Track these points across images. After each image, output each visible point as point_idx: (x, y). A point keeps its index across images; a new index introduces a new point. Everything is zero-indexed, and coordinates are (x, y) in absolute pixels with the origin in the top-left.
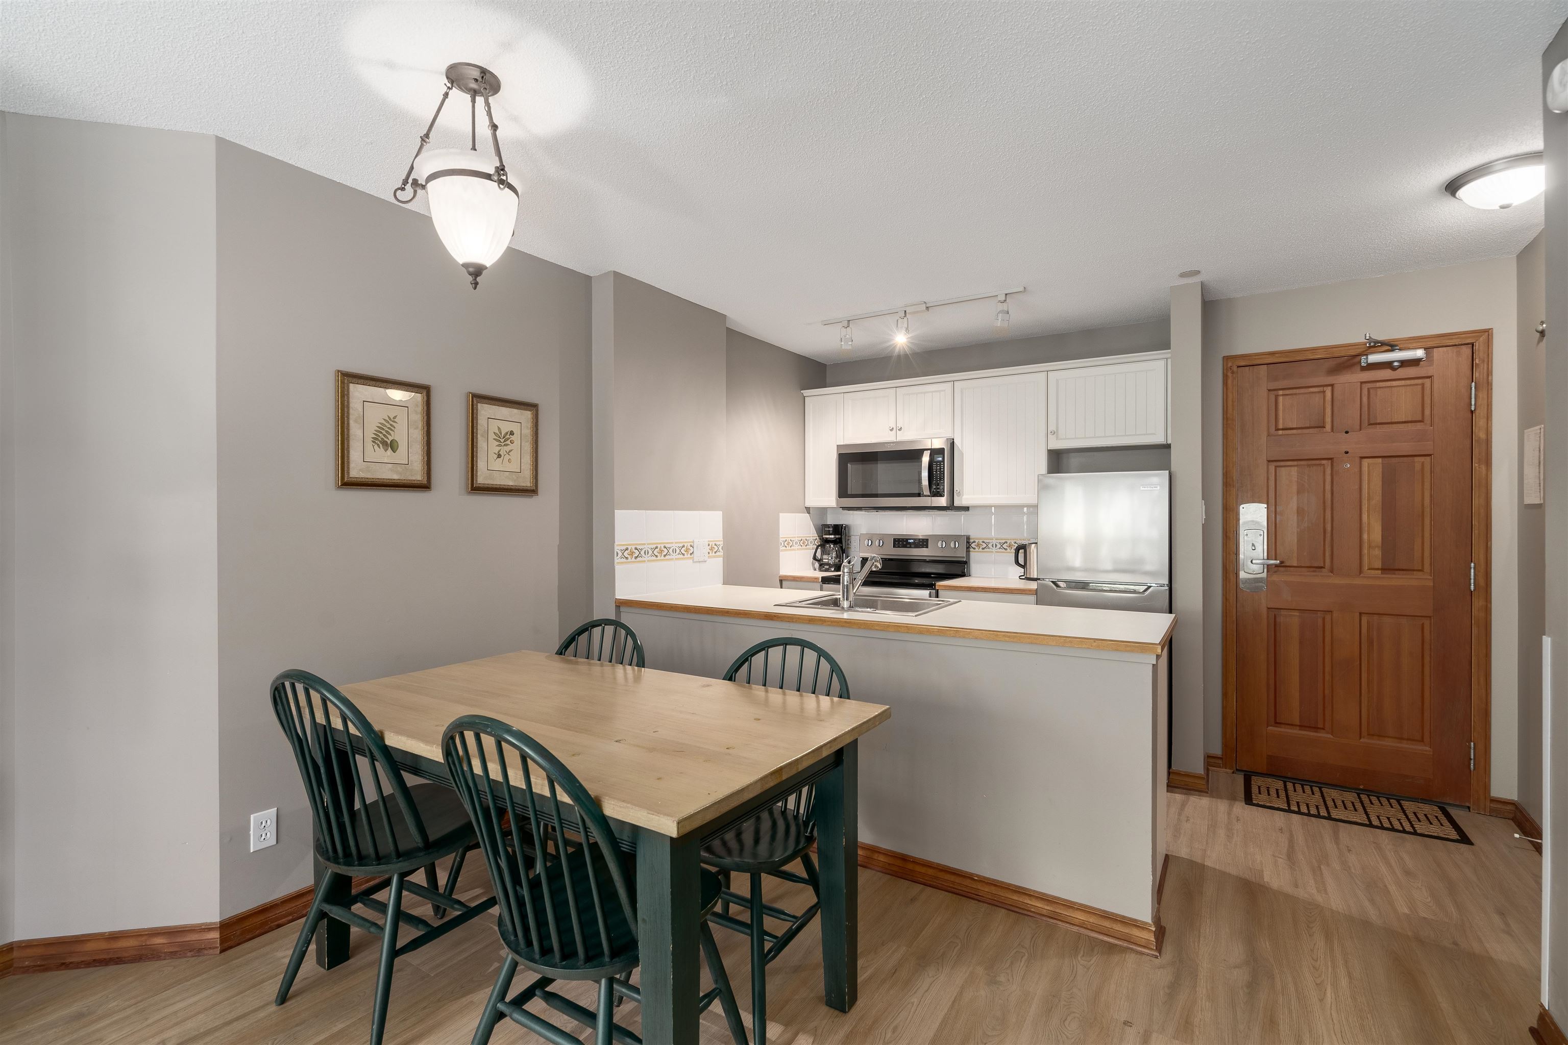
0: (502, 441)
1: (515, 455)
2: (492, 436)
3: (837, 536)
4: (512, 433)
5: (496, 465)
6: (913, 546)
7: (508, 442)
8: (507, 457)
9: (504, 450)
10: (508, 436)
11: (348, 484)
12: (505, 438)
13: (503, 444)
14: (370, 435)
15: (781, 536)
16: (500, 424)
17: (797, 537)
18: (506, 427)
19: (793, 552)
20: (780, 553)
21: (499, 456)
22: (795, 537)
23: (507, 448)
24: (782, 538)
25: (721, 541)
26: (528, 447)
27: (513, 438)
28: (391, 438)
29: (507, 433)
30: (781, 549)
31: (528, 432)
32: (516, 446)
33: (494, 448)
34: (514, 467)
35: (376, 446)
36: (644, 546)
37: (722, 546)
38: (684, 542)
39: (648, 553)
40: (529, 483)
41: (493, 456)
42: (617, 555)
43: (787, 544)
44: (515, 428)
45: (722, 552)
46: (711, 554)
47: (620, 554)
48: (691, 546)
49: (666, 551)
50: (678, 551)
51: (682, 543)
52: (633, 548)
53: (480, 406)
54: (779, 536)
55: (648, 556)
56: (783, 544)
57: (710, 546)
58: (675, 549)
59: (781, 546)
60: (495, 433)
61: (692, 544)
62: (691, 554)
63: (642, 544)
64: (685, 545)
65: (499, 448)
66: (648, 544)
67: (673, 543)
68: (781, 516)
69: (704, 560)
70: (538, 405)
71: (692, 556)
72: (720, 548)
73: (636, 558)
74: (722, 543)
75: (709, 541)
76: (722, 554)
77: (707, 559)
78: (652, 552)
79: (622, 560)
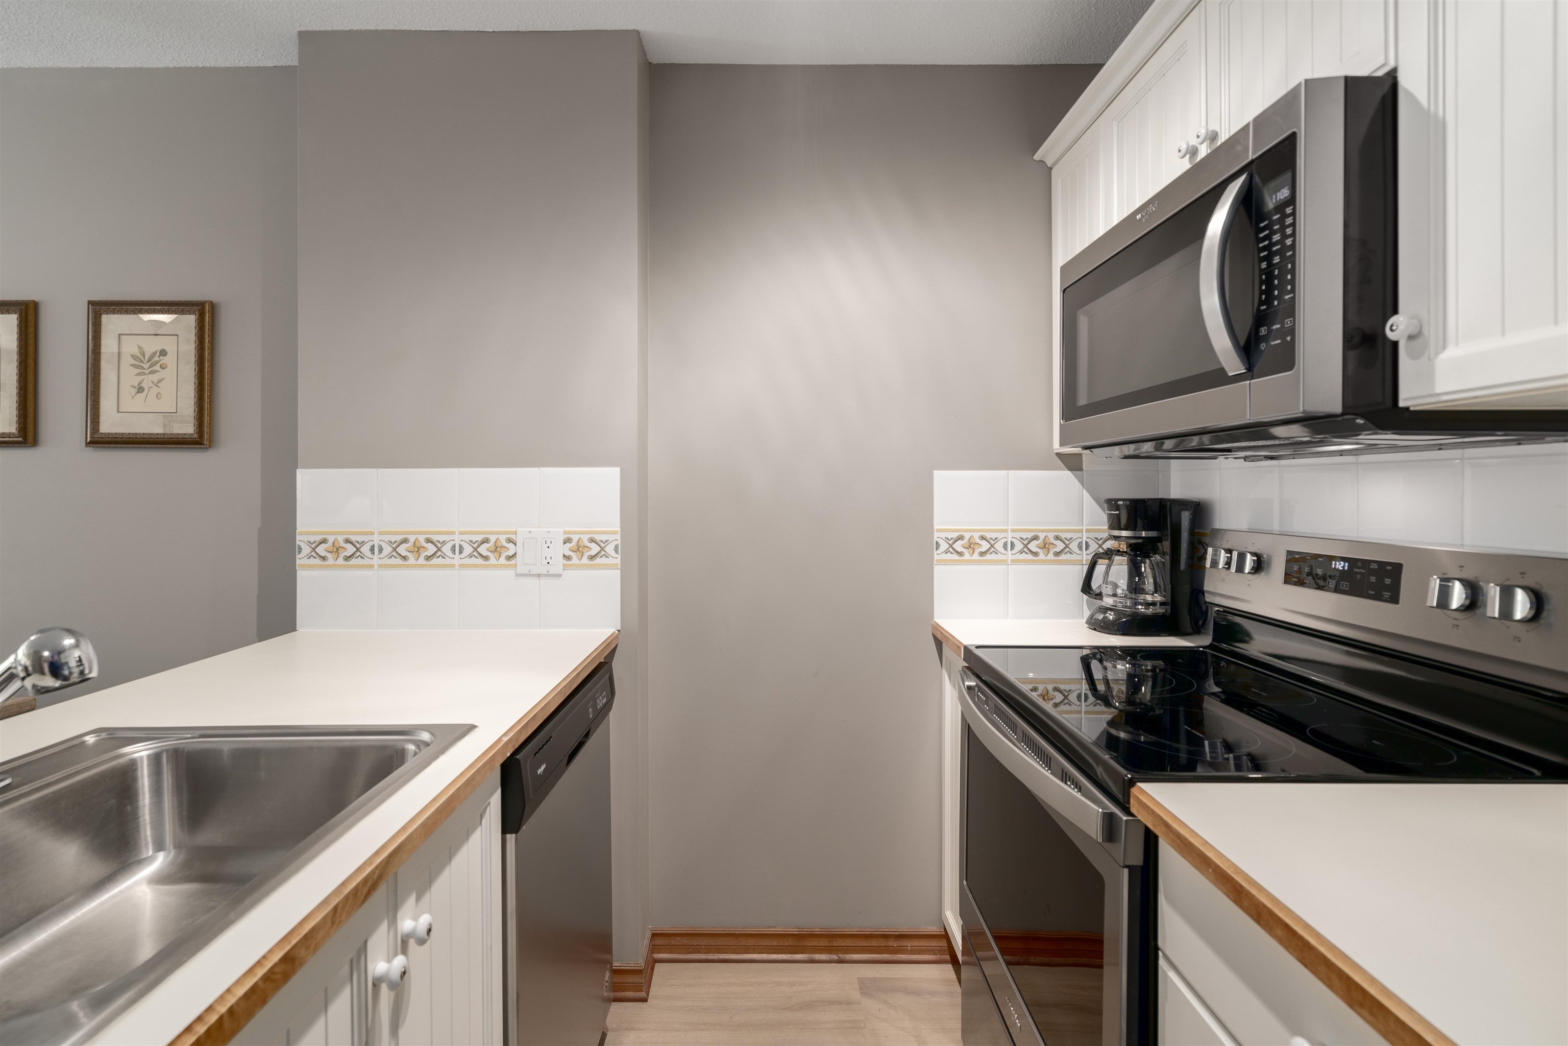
0: (146, 366)
1: (168, 387)
2: (127, 361)
3: (1144, 534)
4: (163, 353)
5: (132, 402)
6: (1345, 585)
7: (157, 367)
8: (155, 390)
9: (148, 380)
10: (156, 358)
12: (149, 362)
13: (147, 372)
15: (936, 527)
16: (143, 340)
17: (1013, 531)
18: (151, 346)
19: (1001, 568)
20: (937, 569)
21: (140, 390)
22: (1005, 531)
23: (155, 378)
24: (939, 531)
25: (615, 533)
26: (189, 370)
27: (164, 360)
29: (155, 353)
30: (936, 557)
31: (189, 347)
32: (169, 374)
33: (130, 376)
34: (167, 404)
36: (371, 538)
37: (615, 543)
38: (488, 533)
39: (381, 550)
40: (188, 428)
41: (127, 391)
42: (300, 552)
43: (964, 546)
44: (169, 345)
45: (619, 556)
46: (575, 560)
47: (306, 550)
48: (510, 541)
49: (431, 549)
50: (468, 550)
51: (482, 533)
52: (341, 539)
53: (105, 318)
54: (932, 526)
55: (381, 556)
56: (944, 546)
57: (574, 543)
58: (460, 546)
59: (939, 552)
60: (132, 356)
61: (513, 537)
62: (509, 558)
63: (366, 533)
64: (493, 539)
65: (141, 378)
66: (380, 533)
67: (453, 533)
68: (940, 476)
69: (552, 572)
70: (213, 306)
71: (513, 562)
72: (610, 549)
73: (348, 558)
74: (618, 537)
75: (569, 532)
76: (618, 561)
77: (561, 572)
78: (391, 549)
79: (313, 561)
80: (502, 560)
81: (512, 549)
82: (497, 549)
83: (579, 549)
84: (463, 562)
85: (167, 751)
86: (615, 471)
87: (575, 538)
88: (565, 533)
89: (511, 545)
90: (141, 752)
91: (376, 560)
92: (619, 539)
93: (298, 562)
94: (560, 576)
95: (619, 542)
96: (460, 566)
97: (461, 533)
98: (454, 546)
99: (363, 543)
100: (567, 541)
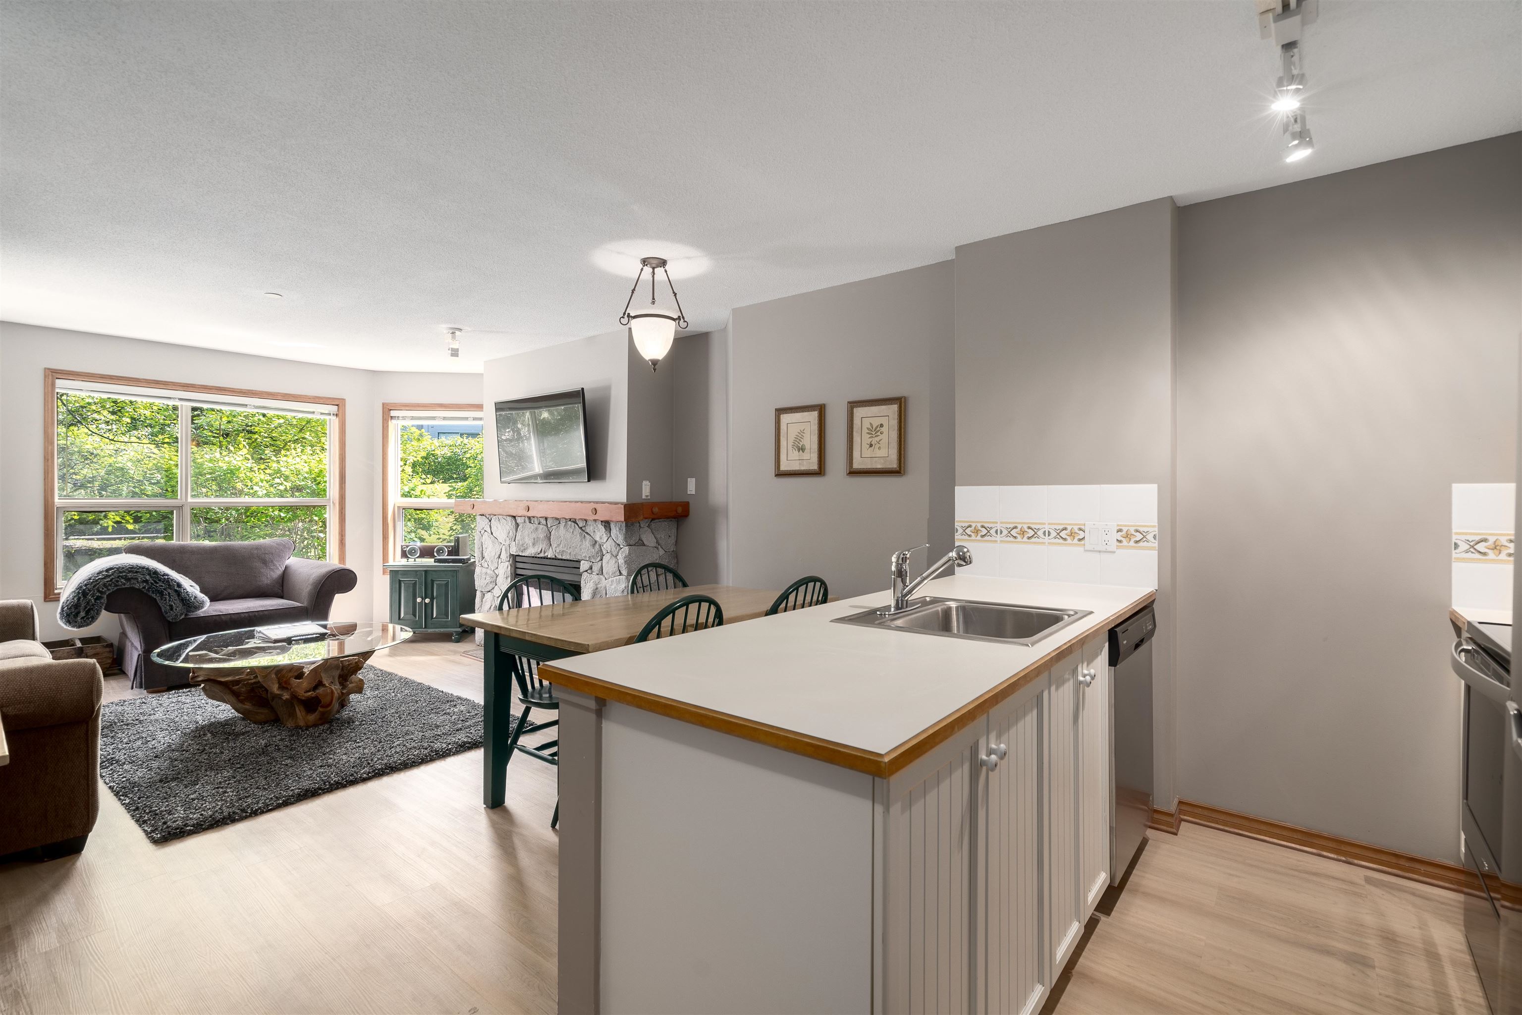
0: (873, 433)
1: (885, 443)
2: (865, 431)
4: (882, 426)
5: (867, 453)
7: (879, 434)
8: (878, 446)
9: (874, 440)
10: (878, 429)
11: (780, 474)
12: (875, 431)
13: (874, 436)
14: (790, 444)
15: (1454, 531)
16: (872, 420)
18: (876, 422)
20: (1455, 566)
21: (871, 445)
23: (877, 439)
24: (1457, 534)
25: (1154, 526)
26: (894, 435)
27: (883, 429)
28: (801, 444)
29: (878, 426)
30: (1454, 556)
31: (895, 423)
32: (884, 437)
33: (866, 439)
34: (883, 453)
35: (794, 450)
36: (996, 525)
37: (1155, 533)
38: (1066, 524)
39: (1001, 532)
40: (894, 465)
41: (865, 446)
42: (957, 532)
43: (1489, 547)
44: (884, 421)
45: (1157, 542)
46: (1125, 543)
47: (960, 531)
48: (1080, 529)
49: (1031, 533)
50: (1054, 534)
51: (1062, 524)
52: (979, 525)
53: (855, 410)
54: (1450, 529)
55: (1001, 536)
56: (1463, 546)
57: (1124, 533)
58: (1049, 532)
59: (1457, 551)
60: (867, 428)
61: (1082, 527)
62: (1080, 540)
63: (993, 523)
64: (1069, 528)
65: (871, 439)
66: (1001, 523)
67: (1044, 524)
68: (1457, 489)
69: (1109, 549)
70: (905, 397)
71: (1083, 542)
72: (1150, 537)
73: (983, 536)
74: (1156, 529)
75: (1121, 525)
76: (1156, 545)
77: (1115, 550)
78: (1007, 532)
79: (963, 537)
80: (1076, 541)
81: (1082, 535)
82: (1072, 534)
83: (1128, 536)
84: (1050, 541)
85: (961, 606)
86: (1154, 487)
87: (1125, 529)
88: (1118, 525)
89: (1081, 532)
90: (953, 605)
91: (998, 537)
92: (1157, 530)
93: (956, 537)
94: (1114, 552)
95: (1157, 533)
96: (1049, 543)
97: (1049, 524)
98: (1045, 532)
99: (991, 528)
100: (1119, 531)
